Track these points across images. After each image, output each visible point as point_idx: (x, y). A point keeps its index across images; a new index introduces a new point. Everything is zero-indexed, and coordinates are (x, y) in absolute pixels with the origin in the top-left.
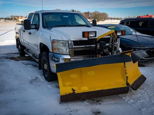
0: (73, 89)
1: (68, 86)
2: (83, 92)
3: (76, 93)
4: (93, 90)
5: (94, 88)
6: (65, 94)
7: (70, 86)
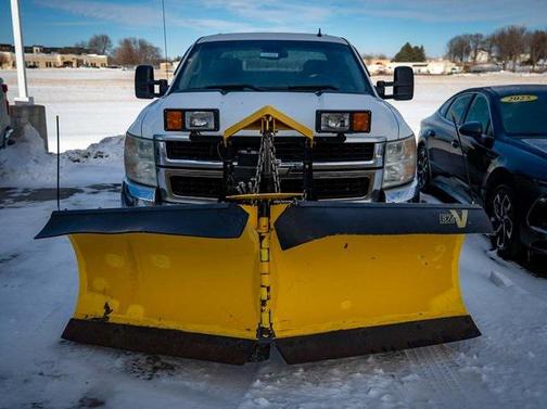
0: (107, 307)
1: (99, 292)
2: (126, 323)
3: (110, 320)
4: (154, 323)
5: (160, 319)
6: (84, 317)
7: (104, 292)
